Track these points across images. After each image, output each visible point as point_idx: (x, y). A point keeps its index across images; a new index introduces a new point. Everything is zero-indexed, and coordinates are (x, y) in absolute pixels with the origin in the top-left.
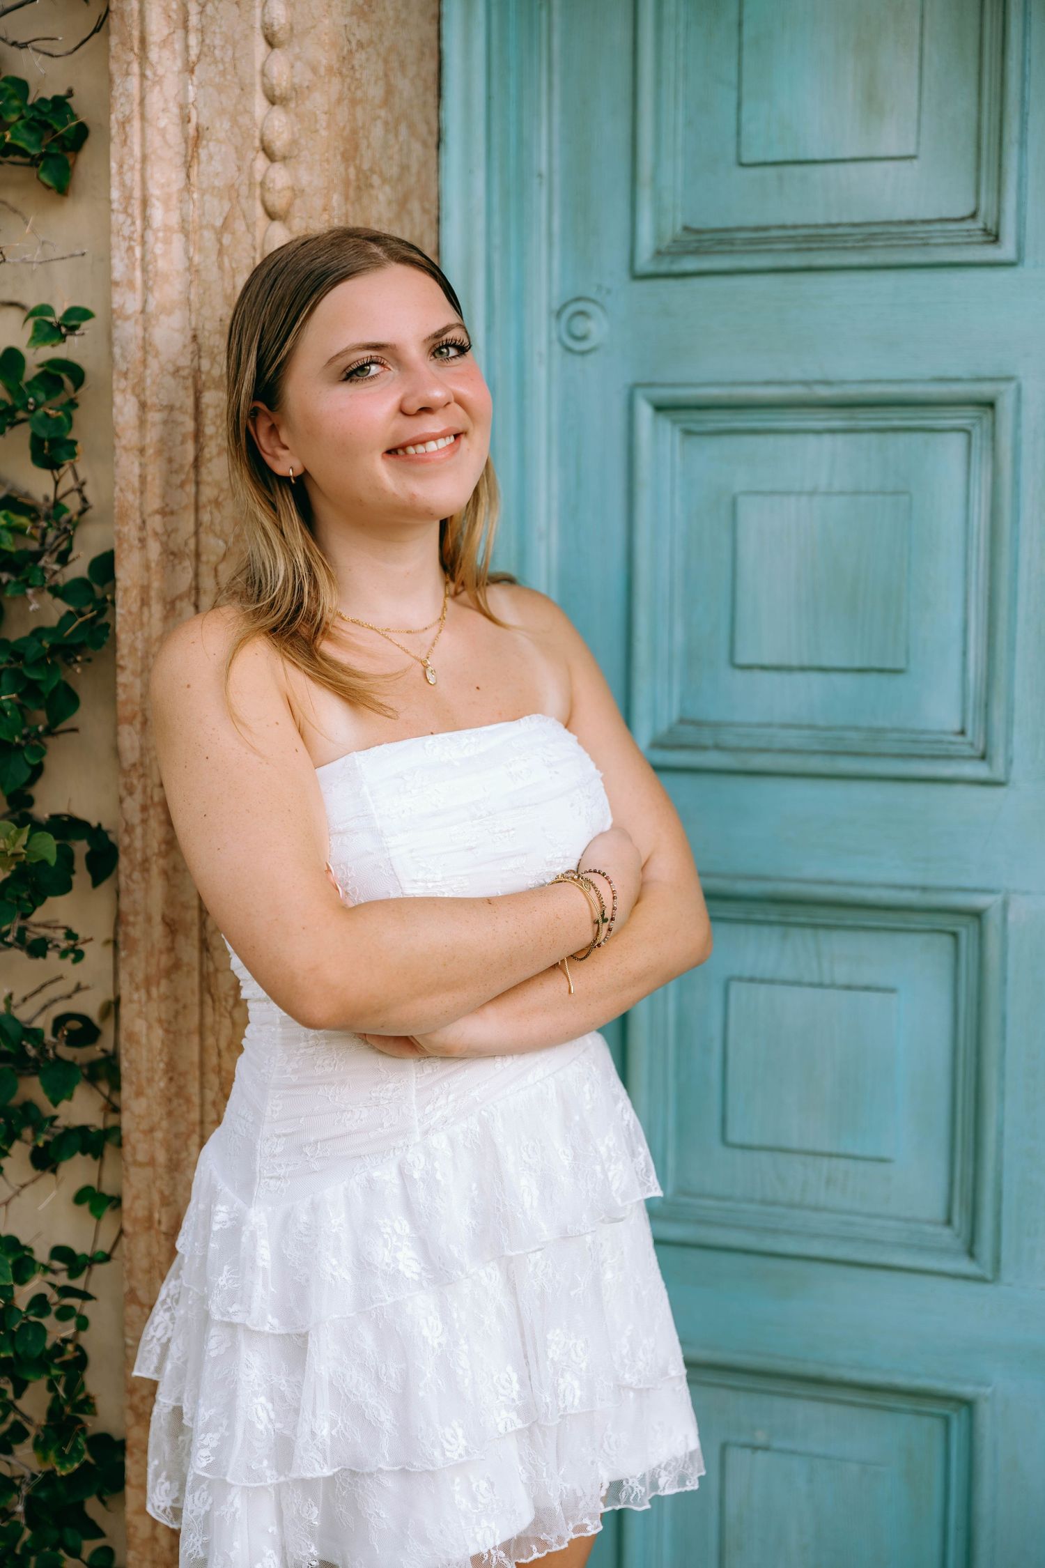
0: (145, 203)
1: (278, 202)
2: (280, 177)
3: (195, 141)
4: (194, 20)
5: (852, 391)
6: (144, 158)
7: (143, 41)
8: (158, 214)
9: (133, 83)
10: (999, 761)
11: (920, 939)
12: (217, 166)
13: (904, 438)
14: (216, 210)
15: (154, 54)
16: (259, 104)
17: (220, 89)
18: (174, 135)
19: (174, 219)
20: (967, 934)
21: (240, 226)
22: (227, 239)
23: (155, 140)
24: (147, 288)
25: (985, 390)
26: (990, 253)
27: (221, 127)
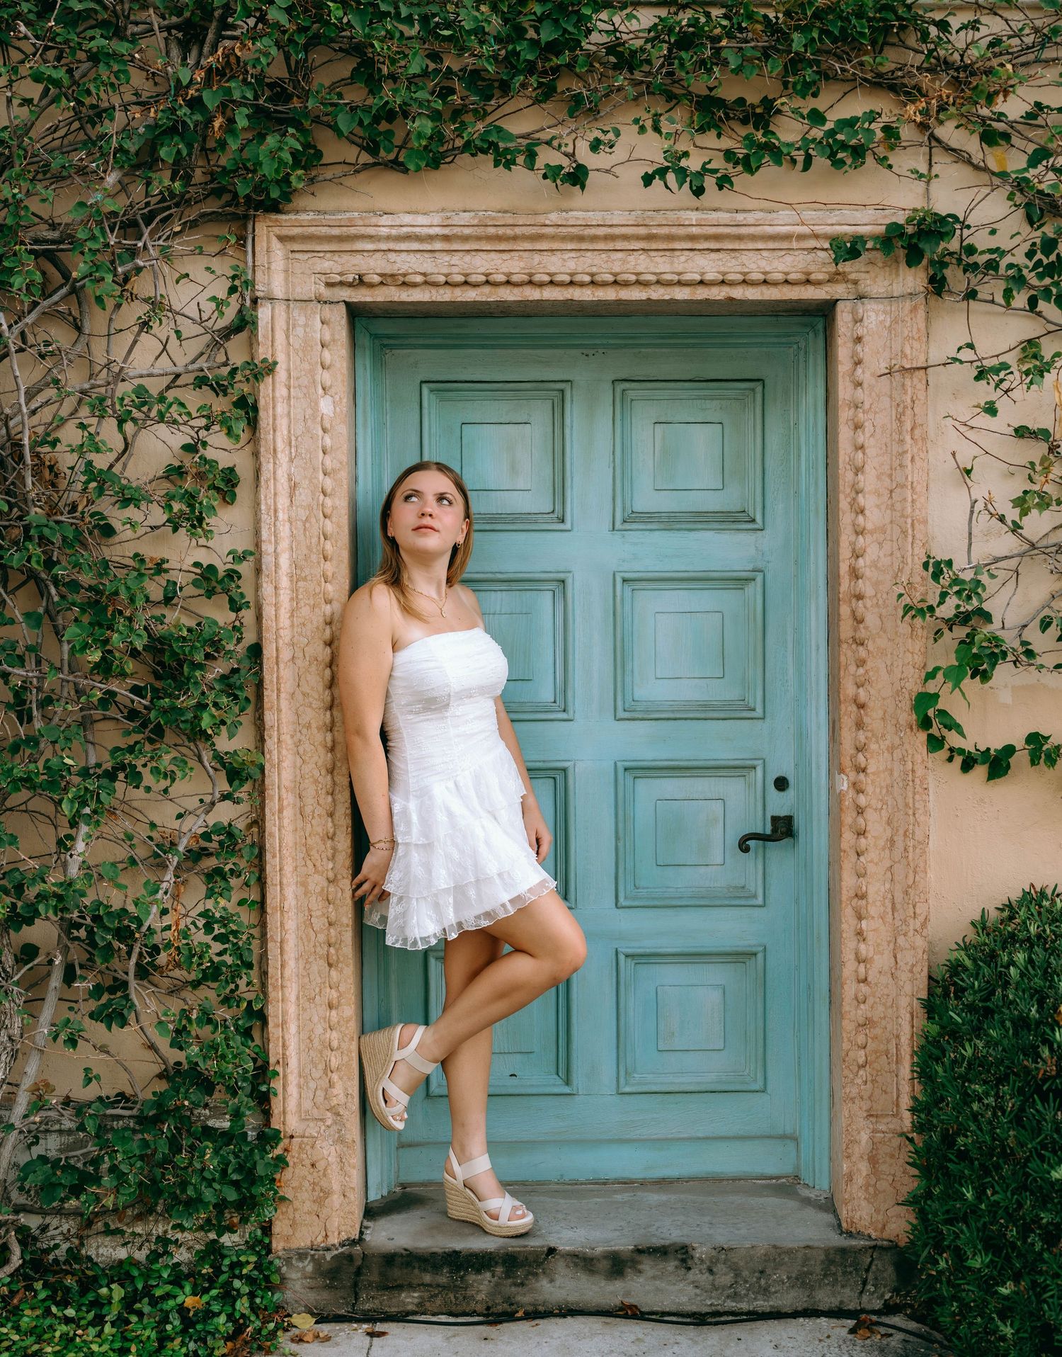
0: (276, 511)
1: (328, 511)
2: (328, 502)
3: (294, 487)
4: (293, 443)
5: (512, 576)
6: (275, 494)
7: (275, 450)
8: (281, 515)
9: (271, 466)
10: (571, 712)
11: (541, 781)
12: (303, 497)
13: (529, 593)
14: (303, 514)
15: (279, 455)
16: (321, 476)
17: (305, 469)
18: (286, 485)
19: (286, 517)
20: (559, 778)
21: (313, 520)
22: (307, 525)
23: (279, 487)
24: (276, 543)
25: (562, 576)
26: (561, 526)
27: (305, 483)
